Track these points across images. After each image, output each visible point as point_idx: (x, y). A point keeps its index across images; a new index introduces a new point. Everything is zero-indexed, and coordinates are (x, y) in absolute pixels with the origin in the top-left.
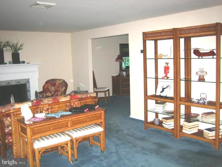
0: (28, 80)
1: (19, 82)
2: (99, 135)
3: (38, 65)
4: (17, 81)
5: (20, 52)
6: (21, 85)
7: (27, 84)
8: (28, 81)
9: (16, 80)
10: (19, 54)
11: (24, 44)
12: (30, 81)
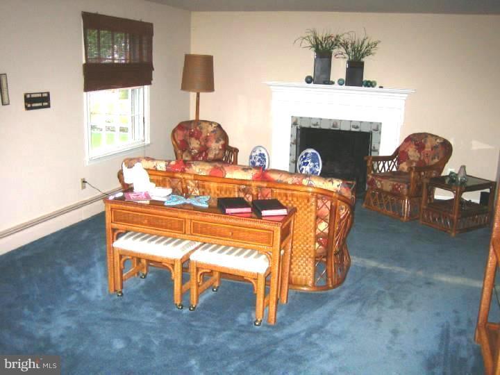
0: (378, 126)
1: (357, 127)
2: (255, 279)
3: (406, 95)
4: (352, 124)
5: (366, 60)
6: (361, 133)
7: (374, 135)
8: (378, 128)
9: (351, 121)
10: (363, 63)
11: (380, 42)
12: (383, 129)
